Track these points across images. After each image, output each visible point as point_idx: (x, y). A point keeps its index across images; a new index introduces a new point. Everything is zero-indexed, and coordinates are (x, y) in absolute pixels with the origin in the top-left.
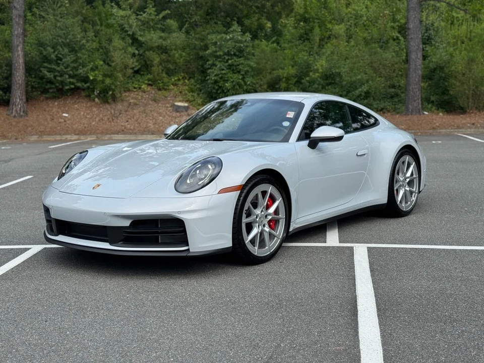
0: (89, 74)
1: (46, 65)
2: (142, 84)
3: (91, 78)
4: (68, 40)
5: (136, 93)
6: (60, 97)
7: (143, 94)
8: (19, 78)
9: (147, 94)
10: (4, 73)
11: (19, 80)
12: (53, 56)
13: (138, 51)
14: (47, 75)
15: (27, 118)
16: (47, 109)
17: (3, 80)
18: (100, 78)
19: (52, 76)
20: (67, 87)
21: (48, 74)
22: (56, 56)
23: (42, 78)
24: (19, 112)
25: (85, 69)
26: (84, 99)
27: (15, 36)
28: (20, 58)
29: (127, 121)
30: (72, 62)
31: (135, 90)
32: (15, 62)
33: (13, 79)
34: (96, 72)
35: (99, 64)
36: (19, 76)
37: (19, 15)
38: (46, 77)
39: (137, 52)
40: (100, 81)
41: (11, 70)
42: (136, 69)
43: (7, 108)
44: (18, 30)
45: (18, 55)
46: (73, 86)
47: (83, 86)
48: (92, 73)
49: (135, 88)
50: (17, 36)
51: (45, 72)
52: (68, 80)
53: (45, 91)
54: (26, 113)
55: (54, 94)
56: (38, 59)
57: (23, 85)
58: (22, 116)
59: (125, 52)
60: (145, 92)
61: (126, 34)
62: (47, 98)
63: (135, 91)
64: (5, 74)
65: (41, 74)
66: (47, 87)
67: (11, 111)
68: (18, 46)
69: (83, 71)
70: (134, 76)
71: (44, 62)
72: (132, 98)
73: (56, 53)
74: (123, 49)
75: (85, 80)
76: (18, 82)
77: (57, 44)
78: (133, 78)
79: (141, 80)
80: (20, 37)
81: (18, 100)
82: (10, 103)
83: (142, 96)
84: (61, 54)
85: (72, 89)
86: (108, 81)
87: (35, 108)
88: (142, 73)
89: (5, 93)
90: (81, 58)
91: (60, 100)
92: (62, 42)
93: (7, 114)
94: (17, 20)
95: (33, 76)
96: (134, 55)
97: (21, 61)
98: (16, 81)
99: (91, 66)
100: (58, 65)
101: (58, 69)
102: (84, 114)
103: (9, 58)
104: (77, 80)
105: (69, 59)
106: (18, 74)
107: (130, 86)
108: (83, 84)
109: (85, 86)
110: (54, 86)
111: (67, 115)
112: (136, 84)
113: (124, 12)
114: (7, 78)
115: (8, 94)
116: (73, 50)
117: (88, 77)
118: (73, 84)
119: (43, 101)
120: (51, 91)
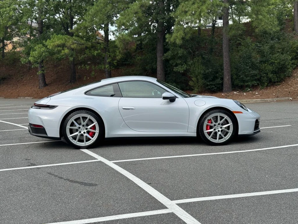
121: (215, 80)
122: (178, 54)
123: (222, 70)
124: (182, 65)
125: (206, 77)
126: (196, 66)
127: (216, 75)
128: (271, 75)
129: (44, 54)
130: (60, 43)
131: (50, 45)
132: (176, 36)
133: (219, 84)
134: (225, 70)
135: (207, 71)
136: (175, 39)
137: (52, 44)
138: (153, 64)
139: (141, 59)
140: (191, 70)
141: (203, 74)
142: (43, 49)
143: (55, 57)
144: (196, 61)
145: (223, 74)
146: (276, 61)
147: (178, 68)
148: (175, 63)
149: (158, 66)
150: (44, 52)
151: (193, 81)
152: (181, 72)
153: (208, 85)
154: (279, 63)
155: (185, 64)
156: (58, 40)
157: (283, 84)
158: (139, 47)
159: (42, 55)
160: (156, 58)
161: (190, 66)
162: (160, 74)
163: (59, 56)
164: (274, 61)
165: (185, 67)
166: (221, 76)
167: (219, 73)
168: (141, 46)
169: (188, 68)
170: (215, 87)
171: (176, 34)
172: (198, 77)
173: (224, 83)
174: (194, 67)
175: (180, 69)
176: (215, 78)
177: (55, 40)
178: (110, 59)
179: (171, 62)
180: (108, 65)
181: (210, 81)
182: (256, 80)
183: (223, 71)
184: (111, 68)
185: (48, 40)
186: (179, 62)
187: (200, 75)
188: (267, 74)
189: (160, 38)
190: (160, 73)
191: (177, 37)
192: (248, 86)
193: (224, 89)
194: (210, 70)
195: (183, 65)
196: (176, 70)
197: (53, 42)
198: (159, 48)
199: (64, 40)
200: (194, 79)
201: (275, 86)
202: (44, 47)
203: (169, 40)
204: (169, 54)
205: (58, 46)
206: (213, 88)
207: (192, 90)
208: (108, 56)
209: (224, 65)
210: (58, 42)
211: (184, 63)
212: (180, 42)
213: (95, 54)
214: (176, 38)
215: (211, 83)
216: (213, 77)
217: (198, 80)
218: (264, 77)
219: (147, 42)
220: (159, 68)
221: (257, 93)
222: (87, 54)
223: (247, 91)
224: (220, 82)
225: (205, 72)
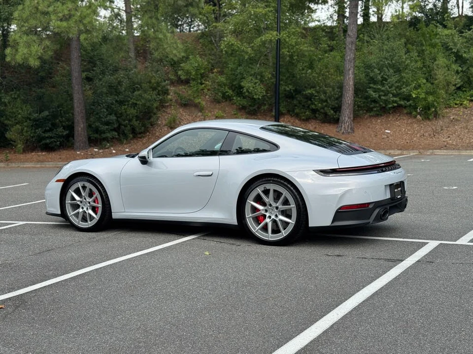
0: (411, 93)
1: (372, 85)
2: (464, 100)
3: (414, 96)
4: (394, 62)
5: (457, 109)
6: (383, 114)
7: (465, 110)
8: (349, 99)
9: (469, 110)
10: (335, 94)
11: (348, 100)
12: (379, 77)
13: (462, 68)
14: (372, 95)
15: (354, 135)
16: (371, 126)
17: (335, 101)
18: (423, 96)
19: (377, 95)
20: (390, 106)
21: (374, 94)
22: (382, 77)
23: (367, 98)
24: (347, 129)
25: (408, 88)
26: (405, 116)
27: (347, 61)
28: (350, 81)
29: (449, 137)
30: (396, 82)
31: (456, 106)
32: (346, 84)
33: (343, 99)
34: (419, 90)
35: (422, 82)
36: (349, 97)
37: (352, 42)
38: (372, 97)
39: (460, 69)
40: (422, 98)
41: (341, 92)
42: (458, 86)
43: (336, 126)
44: (350, 55)
45: (349, 78)
46: (395, 105)
47: (405, 104)
48: (414, 92)
49: (456, 104)
50: (349, 61)
51: (371, 92)
52: (392, 99)
53: (369, 110)
54: (353, 130)
55: (378, 113)
56: (365, 80)
57: (351, 104)
58: (349, 133)
59: (449, 70)
60: (466, 108)
61: (450, 52)
62: (370, 116)
63: (456, 108)
64: (337, 96)
65: (367, 94)
66: (371, 106)
67: (340, 129)
68: (349, 70)
69: (407, 90)
70: (456, 93)
71: (370, 83)
72: (453, 114)
73: (382, 74)
74: (447, 66)
75: (408, 98)
76: (347, 102)
77: (383, 66)
78: (455, 95)
79: (463, 96)
80: (351, 62)
81: (347, 119)
82: (340, 121)
83: (463, 112)
84: (386, 75)
85: (394, 107)
86: (430, 98)
87: (360, 125)
88: (464, 89)
89: (335, 112)
90: (405, 78)
91: (383, 117)
92: (388, 64)
93: (336, 131)
94: (350, 47)
95: (360, 96)
96: (457, 72)
97: (351, 83)
98: (345, 101)
99: (414, 85)
100: (383, 85)
101: (383, 89)
102: (405, 131)
103: (340, 81)
104: (400, 98)
105: (393, 79)
106: (348, 95)
107: (452, 103)
108: (406, 102)
109: (408, 103)
110: (378, 105)
111: (389, 132)
112: (458, 101)
113: (450, 31)
114: (337, 99)
115: (337, 114)
116: (398, 71)
117: (411, 95)
118: (396, 102)
119: (367, 119)
120: (375, 109)
127: (53, 122)
128: (136, 123)
133: (62, 136)
134: (76, 113)
136: (26, 58)
140: (7, 113)
141: (35, 120)
146: (138, 103)
153: (44, 138)
154: (144, 105)
157: (149, 135)
161: (6, 106)
164: (135, 102)
166: (64, 124)
173: (75, 135)
181: (47, 131)
182: (115, 130)
187: (29, 122)
188: (130, 120)
191: (30, 54)
192: (106, 139)
193: (77, 144)
194: (47, 113)
201: (139, 139)
203: (12, 59)
206: (53, 142)
212: (36, 63)
215: (49, 134)
216: (51, 125)
218: (125, 126)
221: (128, 150)
223: (107, 147)
224: (65, 134)
225: (38, 116)
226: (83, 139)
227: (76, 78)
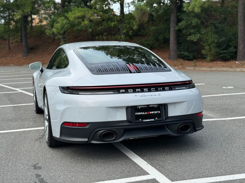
121: (228, 49)
122: (191, 23)
123: (237, 38)
124: (195, 34)
125: (219, 45)
126: (209, 35)
127: (229, 44)
129: (66, 26)
130: (80, 15)
131: (71, 17)
132: (194, 5)
134: (239, 39)
135: (221, 40)
136: (193, 8)
137: (73, 16)
138: (165, 34)
139: (155, 29)
140: (204, 39)
141: (217, 43)
142: (65, 21)
143: (75, 28)
144: (210, 30)
145: (237, 43)
147: (191, 37)
148: (188, 32)
149: (171, 36)
150: (66, 23)
151: (206, 49)
152: (194, 41)
153: (221, 54)
155: (199, 33)
156: (79, 12)
158: (151, 19)
159: (64, 26)
160: (169, 29)
161: (203, 36)
162: (173, 44)
163: (79, 28)
165: (199, 36)
166: (234, 45)
167: (232, 42)
168: (153, 18)
169: (201, 37)
170: (229, 55)
171: (194, 3)
172: (212, 45)
173: (238, 52)
174: (207, 36)
175: (194, 38)
176: (228, 46)
177: (76, 12)
178: (126, 30)
179: (184, 32)
180: (124, 36)
181: (223, 50)
183: (237, 40)
184: (126, 38)
185: (70, 12)
186: (192, 31)
187: (214, 44)
189: (173, 9)
190: (172, 42)
191: (196, 5)
193: (238, 57)
194: (224, 39)
195: (197, 35)
196: (190, 39)
197: (74, 14)
198: (173, 18)
199: (84, 12)
200: (207, 48)
202: (66, 20)
203: (187, 9)
204: (182, 24)
205: (79, 18)
206: (226, 56)
207: (205, 58)
208: (124, 27)
209: (239, 34)
210: (79, 14)
211: (197, 33)
212: (198, 10)
213: (112, 25)
214: (194, 6)
215: (224, 51)
216: (227, 46)
217: (210, 48)
219: (162, 13)
220: (172, 38)
222: (105, 26)
224: (234, 51)
225: (218, 41)
226: (242, 54)
227: (240, 17)
